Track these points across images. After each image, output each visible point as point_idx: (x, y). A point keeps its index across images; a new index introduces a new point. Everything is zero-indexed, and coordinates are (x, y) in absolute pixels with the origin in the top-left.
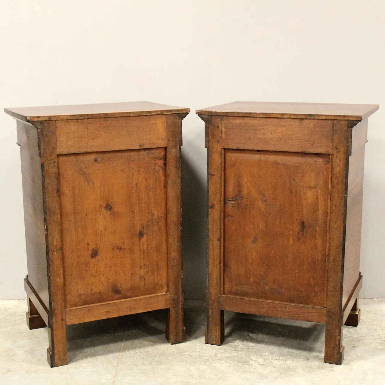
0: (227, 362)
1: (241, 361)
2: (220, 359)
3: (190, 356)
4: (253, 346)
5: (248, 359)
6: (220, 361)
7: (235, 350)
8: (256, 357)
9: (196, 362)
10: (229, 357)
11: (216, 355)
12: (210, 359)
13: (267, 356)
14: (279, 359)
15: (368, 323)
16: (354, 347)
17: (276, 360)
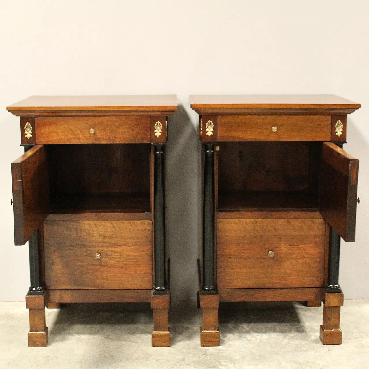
0: (195, 367)
1: (210, 366)
2: (187, 364)
3: (158, 360)
4: (223, 350)
5: (217, 363)
6: (188, 366)
7: (205, 355)
8: (226, 361)
9: (162, 367)
10: (198, 362)
11: (184, 360)
12: (178, 364)
13: (238, 360)
14: (250, 364)
15: (345, 325)
16: (329, 350)
17: (246, 365)
